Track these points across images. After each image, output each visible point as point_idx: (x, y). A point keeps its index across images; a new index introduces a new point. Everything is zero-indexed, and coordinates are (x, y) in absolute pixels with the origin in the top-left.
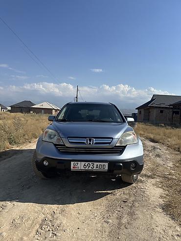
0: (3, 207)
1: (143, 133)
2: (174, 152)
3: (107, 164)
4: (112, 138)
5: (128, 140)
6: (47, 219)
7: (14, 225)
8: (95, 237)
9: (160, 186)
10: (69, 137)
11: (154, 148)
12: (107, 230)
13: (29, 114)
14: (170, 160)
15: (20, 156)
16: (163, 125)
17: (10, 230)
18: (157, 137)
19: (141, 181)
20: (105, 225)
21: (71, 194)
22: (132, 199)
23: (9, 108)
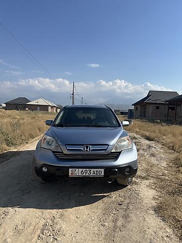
0: (6, 213)
1: (139, 130)
2: (168, 151)
3: (103, 170)
4: (108, 145)
5: (123, 146)
6: (47, 224)
7: (17, 231)
8: (93, 240)
9: (153, 187)
10: (67, 145)
11: (150, 147)
12: (103, 233)
13: (24, 112)
14: (164, 160)
15: (18, 158)
16: (159, 121)
17: (13, 236)
18: (153, 135)
19: (136, 183)
20: (102, 228)
21: (69, 199)
22: (127, 201)
23: (4, 105)
